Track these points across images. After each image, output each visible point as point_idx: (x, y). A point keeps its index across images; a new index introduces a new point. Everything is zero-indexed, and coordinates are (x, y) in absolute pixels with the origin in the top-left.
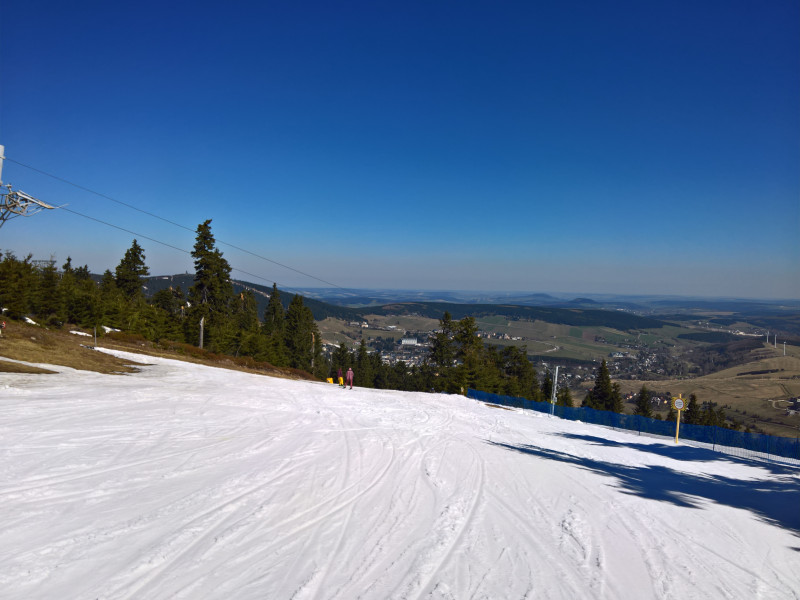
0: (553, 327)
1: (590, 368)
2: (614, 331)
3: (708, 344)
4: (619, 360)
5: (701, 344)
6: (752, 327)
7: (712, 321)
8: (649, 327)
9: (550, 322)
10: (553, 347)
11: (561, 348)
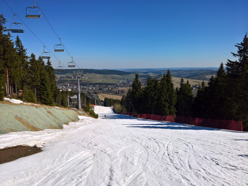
0: (98, 75)
1: (114, 86)
2: (117, 75)
3: (144, 78)
4: (122, 83)
5: (143, 78)
6: (154, 74)
7: (143, 73)
8: (127, 74)
9: (97, 74)
10: (100, 80)
11: (103, 80)
